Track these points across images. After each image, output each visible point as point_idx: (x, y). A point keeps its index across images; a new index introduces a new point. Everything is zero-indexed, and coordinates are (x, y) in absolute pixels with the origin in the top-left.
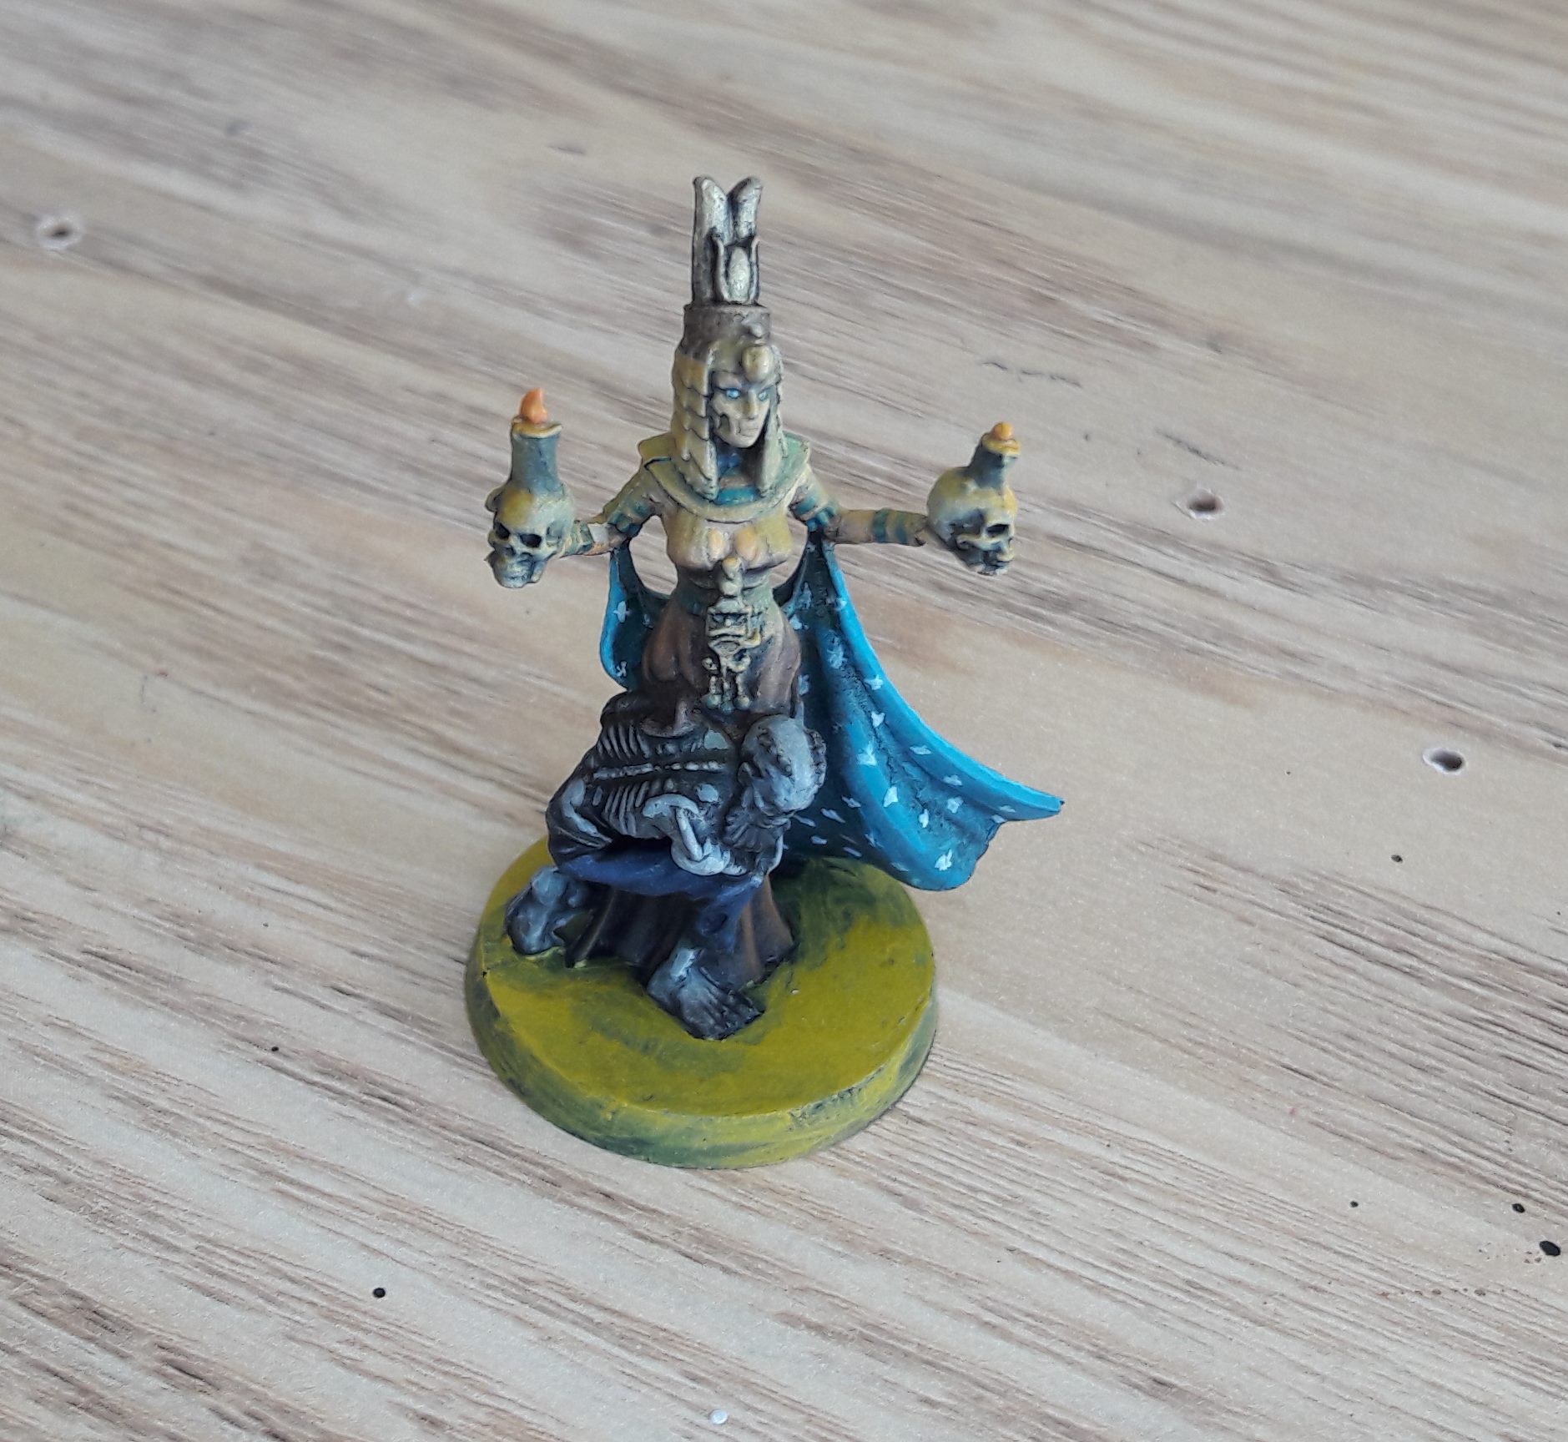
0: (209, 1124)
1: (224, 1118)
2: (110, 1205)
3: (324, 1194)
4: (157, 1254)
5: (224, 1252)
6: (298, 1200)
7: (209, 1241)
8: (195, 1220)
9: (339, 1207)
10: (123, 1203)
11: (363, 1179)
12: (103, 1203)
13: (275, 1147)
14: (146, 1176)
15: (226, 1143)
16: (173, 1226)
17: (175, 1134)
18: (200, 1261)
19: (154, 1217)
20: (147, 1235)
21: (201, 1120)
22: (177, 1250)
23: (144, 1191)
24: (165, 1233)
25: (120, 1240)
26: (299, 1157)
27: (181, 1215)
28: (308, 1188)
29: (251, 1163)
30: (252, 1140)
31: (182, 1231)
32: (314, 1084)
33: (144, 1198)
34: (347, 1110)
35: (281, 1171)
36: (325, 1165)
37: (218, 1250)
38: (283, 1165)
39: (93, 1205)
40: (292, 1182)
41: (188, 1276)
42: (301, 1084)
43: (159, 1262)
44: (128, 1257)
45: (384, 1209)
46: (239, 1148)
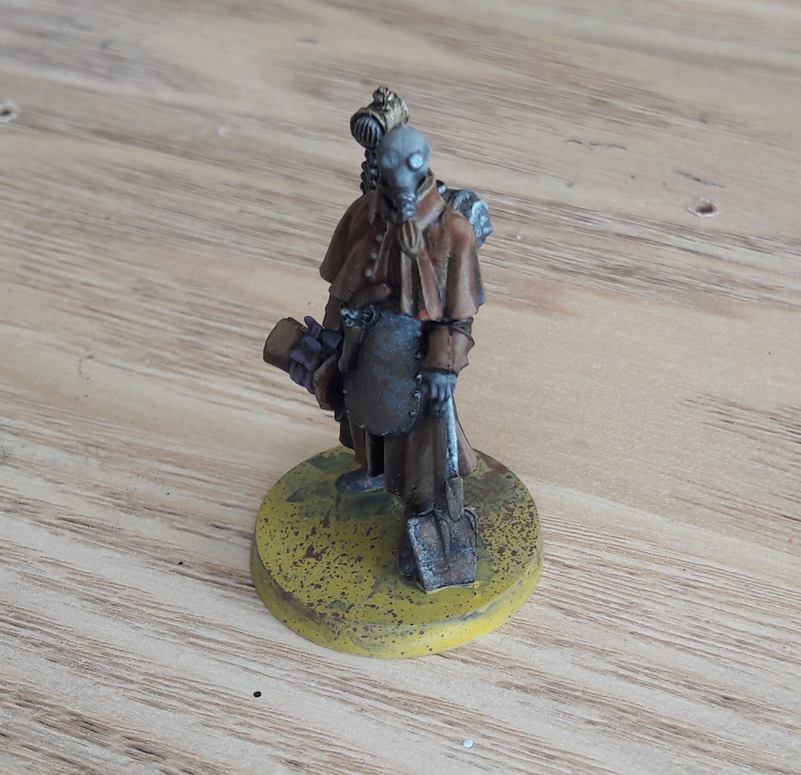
0: (145, 609)
1: (154, 605)
2: (89, 661)
3: (218, 642)
4: (121, 685)
5: (161, 681)
6: (203, 647)
7: (151, 675)
8: (142, 664)
9: (228, 648)
10: (96, 658)
11: (241, 631)
12: (84, 660)
13: (185, 618)
14: (109, 642)
15: (156, 619)
16: (128, 669)
17: (124, 617)
18: (147, 687)
19: (117, 665)
20: (113, 676)
21: (140, 608)
22: (132, 682)
23: (109, 651)
24: (124, 673)
25: (97, 679)
26: (201, 622)
27: (133, 662)
28: (208, 640)
29: (171, 629)
30: (172, 616)
31: (134, 671)
32: (206, 580)
33: (108, 655)
34: (229, 594)
35: (191, 632)
36: (218, 626)
37: (157, 680)
38: (192, 628)
39: (79, 662)
40: (198, 637)
41: (140, 696)
42: (198, 581)
43: (122, 690)
44: (102, 689)
45: (255, 646)
46: (164, 621)
